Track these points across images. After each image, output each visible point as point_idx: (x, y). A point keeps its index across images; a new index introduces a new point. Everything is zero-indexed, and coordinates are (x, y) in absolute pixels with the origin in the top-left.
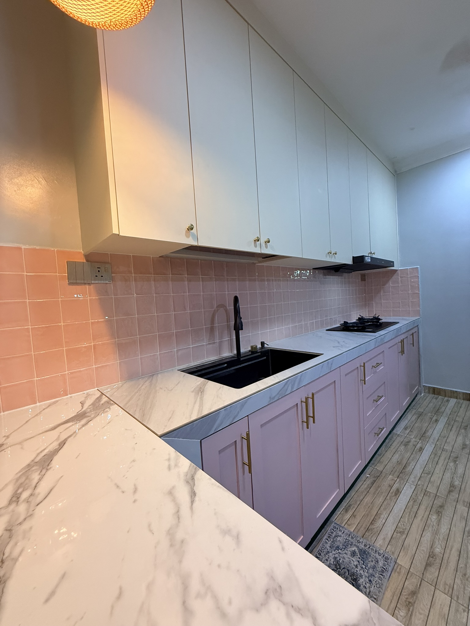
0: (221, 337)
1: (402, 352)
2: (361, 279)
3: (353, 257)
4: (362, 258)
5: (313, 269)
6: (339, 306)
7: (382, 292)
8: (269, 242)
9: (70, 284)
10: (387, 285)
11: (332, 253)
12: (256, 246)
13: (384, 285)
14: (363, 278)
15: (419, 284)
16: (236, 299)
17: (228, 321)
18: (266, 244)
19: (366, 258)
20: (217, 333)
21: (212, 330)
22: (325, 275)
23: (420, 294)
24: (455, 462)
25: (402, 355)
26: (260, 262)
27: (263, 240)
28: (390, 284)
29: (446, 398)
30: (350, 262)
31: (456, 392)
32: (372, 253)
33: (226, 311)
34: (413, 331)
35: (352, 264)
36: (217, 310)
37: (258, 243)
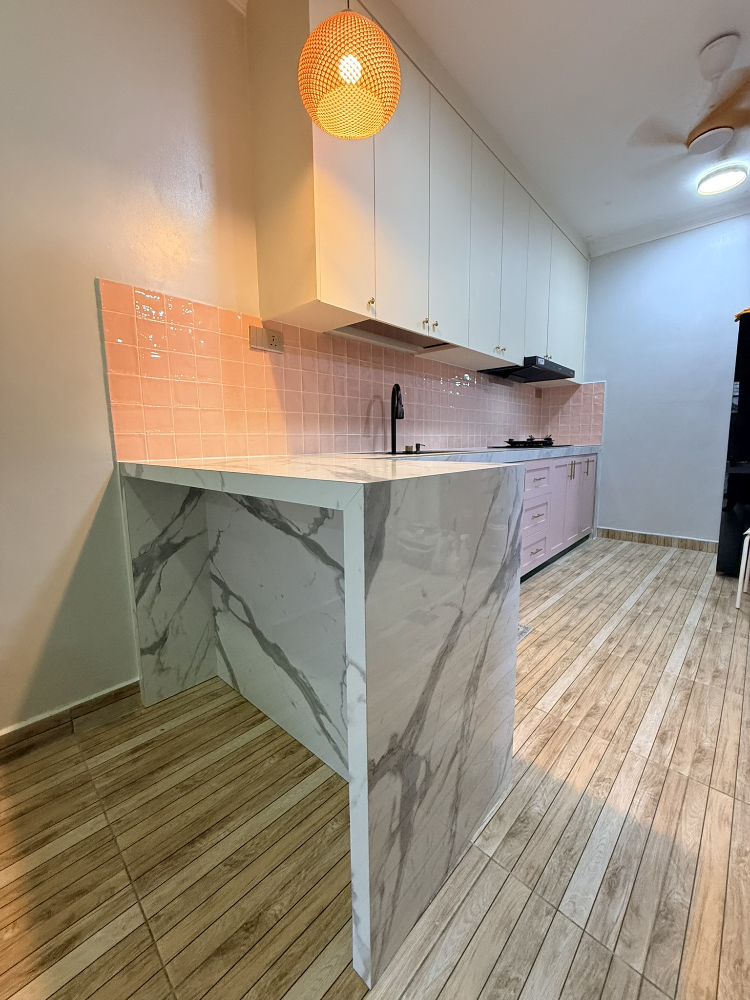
0: (376, 432)
1: (572, 476)
2: (536, 395)
3: (525, 358)
4: (534, 359)
5: (478, 371)
6: (505, 424)
7: (560, 413)
8: (437, 325)
9: (252, 348)
10: (567, 404)
11: (500, 349)
12: (424, 328)
13: (562, 404)
14: (539, 393)
15: (604, 403)
16: (397, 389)
17: (383, 415)
18: (434, 327)
19: (539, 359)
20: (372, 426)
21: (367, 421)
22: (490, 381)
23: (604, 416)
24: (609, 581)
25: (571, 479)
26: (419, 353)
27: (431, 323)
28: (571, 402)
29: (620, 541)
30: (521, 364)
31: (632, 533)
32: (549, 356)
33: (382, 403)
34: (591, 458)
35: (523, 365)
36: (374, 401)
37: (426, 325)
